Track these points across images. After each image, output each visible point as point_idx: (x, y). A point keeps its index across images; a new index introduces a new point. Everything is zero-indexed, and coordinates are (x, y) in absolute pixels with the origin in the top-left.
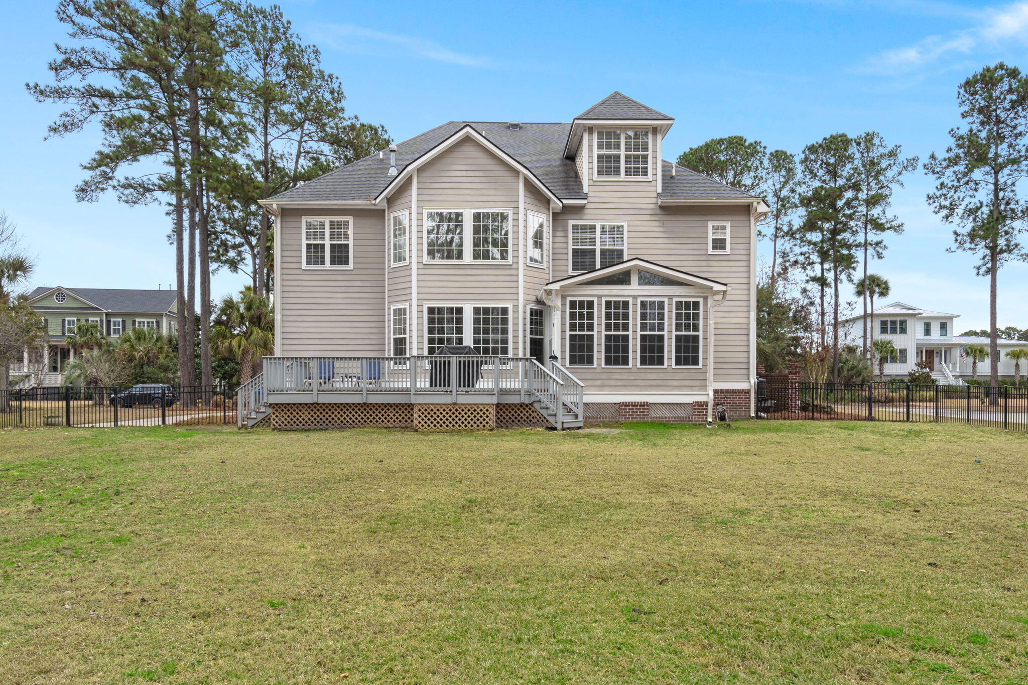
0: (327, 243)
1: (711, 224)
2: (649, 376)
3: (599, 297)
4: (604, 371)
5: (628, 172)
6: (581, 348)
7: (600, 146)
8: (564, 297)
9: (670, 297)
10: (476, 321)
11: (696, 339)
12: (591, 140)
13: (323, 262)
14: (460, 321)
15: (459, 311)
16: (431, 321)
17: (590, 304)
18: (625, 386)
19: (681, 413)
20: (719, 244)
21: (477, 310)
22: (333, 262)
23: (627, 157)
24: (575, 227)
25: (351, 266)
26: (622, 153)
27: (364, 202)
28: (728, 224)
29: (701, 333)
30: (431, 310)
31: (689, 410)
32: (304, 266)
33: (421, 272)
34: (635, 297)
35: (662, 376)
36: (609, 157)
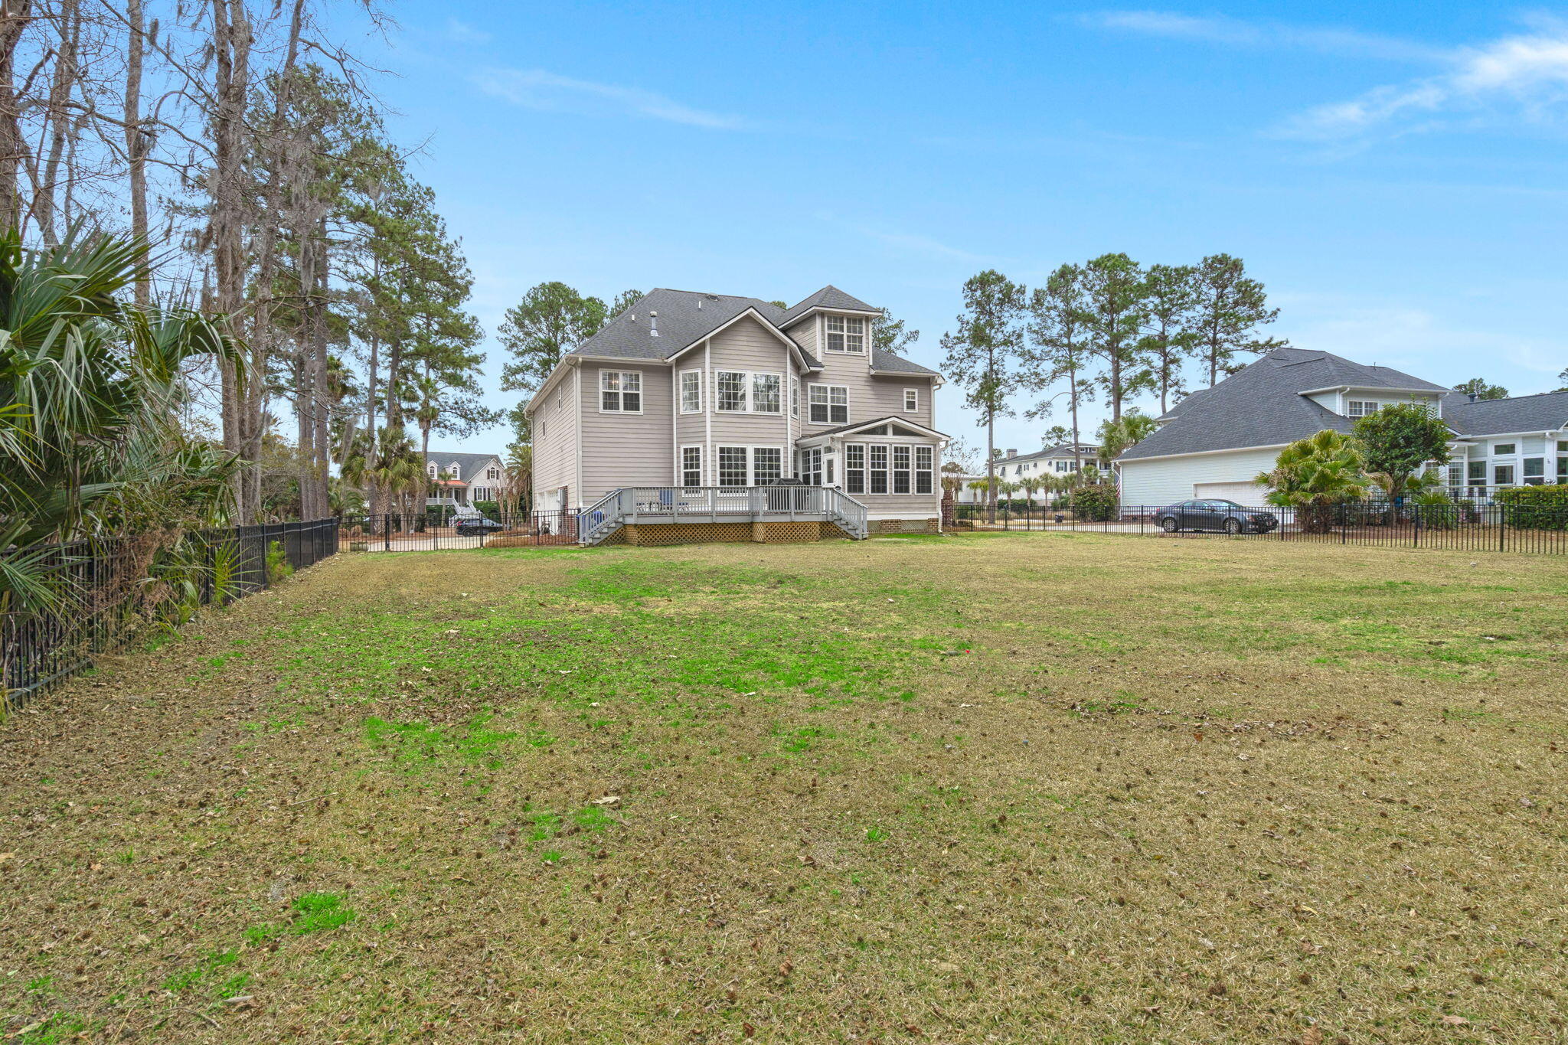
0: (621, 392)
1: (905, 390)
2: (900, 501)
3: (867, 443)
4: (871, 497)
5: (849, 349)
6: (855, 481)
7: (830, 328)
8: (843, 443)
9: (913, 445)
10: (757, 459)
11: (929, 474)
12: (823, 323)
13: (617, 408)
14: (744, 459)
15: (743, 451)
17: (861, 449)
18: (886, 508)
19: (921, 527)
20: (911, 405)
21: (757, 451)
22: (625, 409)
23: (849, 337)
25: (641, 412)
26: (845, 333)
27: (656, 360)
28: (916, 391)
29: (932, 470)
30: (722, 450)
31: (926, 525)
32: (601, 410)
33: (714, 419)
34: (891, 444)
35: (908, 501)
36: (835, 336)
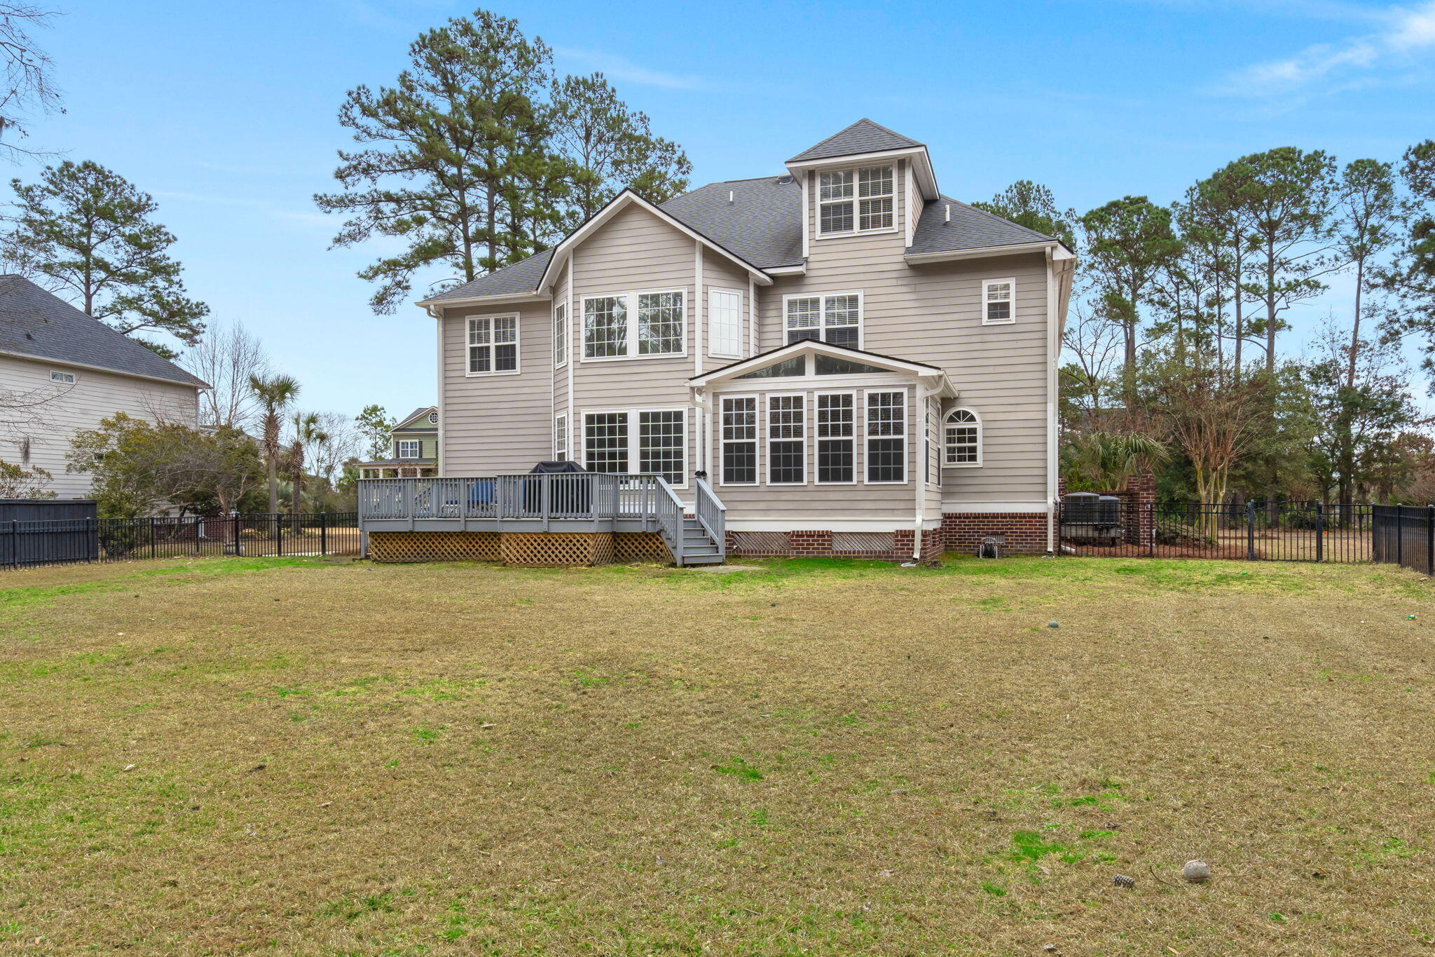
0: (492, 344)
1: (986, 284)
2: (832, 496)
3: (762, 393)
4: (770, 490)
5: (864, 225)
6: (740, 461)
7: (825, 195)
8: (716, 395)
9: (860, 389)
10: (644, 430)
11: (899, 444)
12: (811, 188)
13: (488, 368)
14: (624, 430)
15: (624, 417)
16: (590, 432)
17: (751, 402)
18: (800, 509)
19: (878, 546)
20: (999, 310)
21: (644, 417)
22: (498, 368)
23: (862, 203)
24: (792, 304)
25: (518, 370)
26: (856, 199)
27: (525, 294)
28: (1012, 282)
29: (905, 437)
30: (590, 419)
31: (891, 542)
32: (468, 373)
33: (578, 372)
34: (810, 391)
35: (850, 496)
36: (837, 207)
